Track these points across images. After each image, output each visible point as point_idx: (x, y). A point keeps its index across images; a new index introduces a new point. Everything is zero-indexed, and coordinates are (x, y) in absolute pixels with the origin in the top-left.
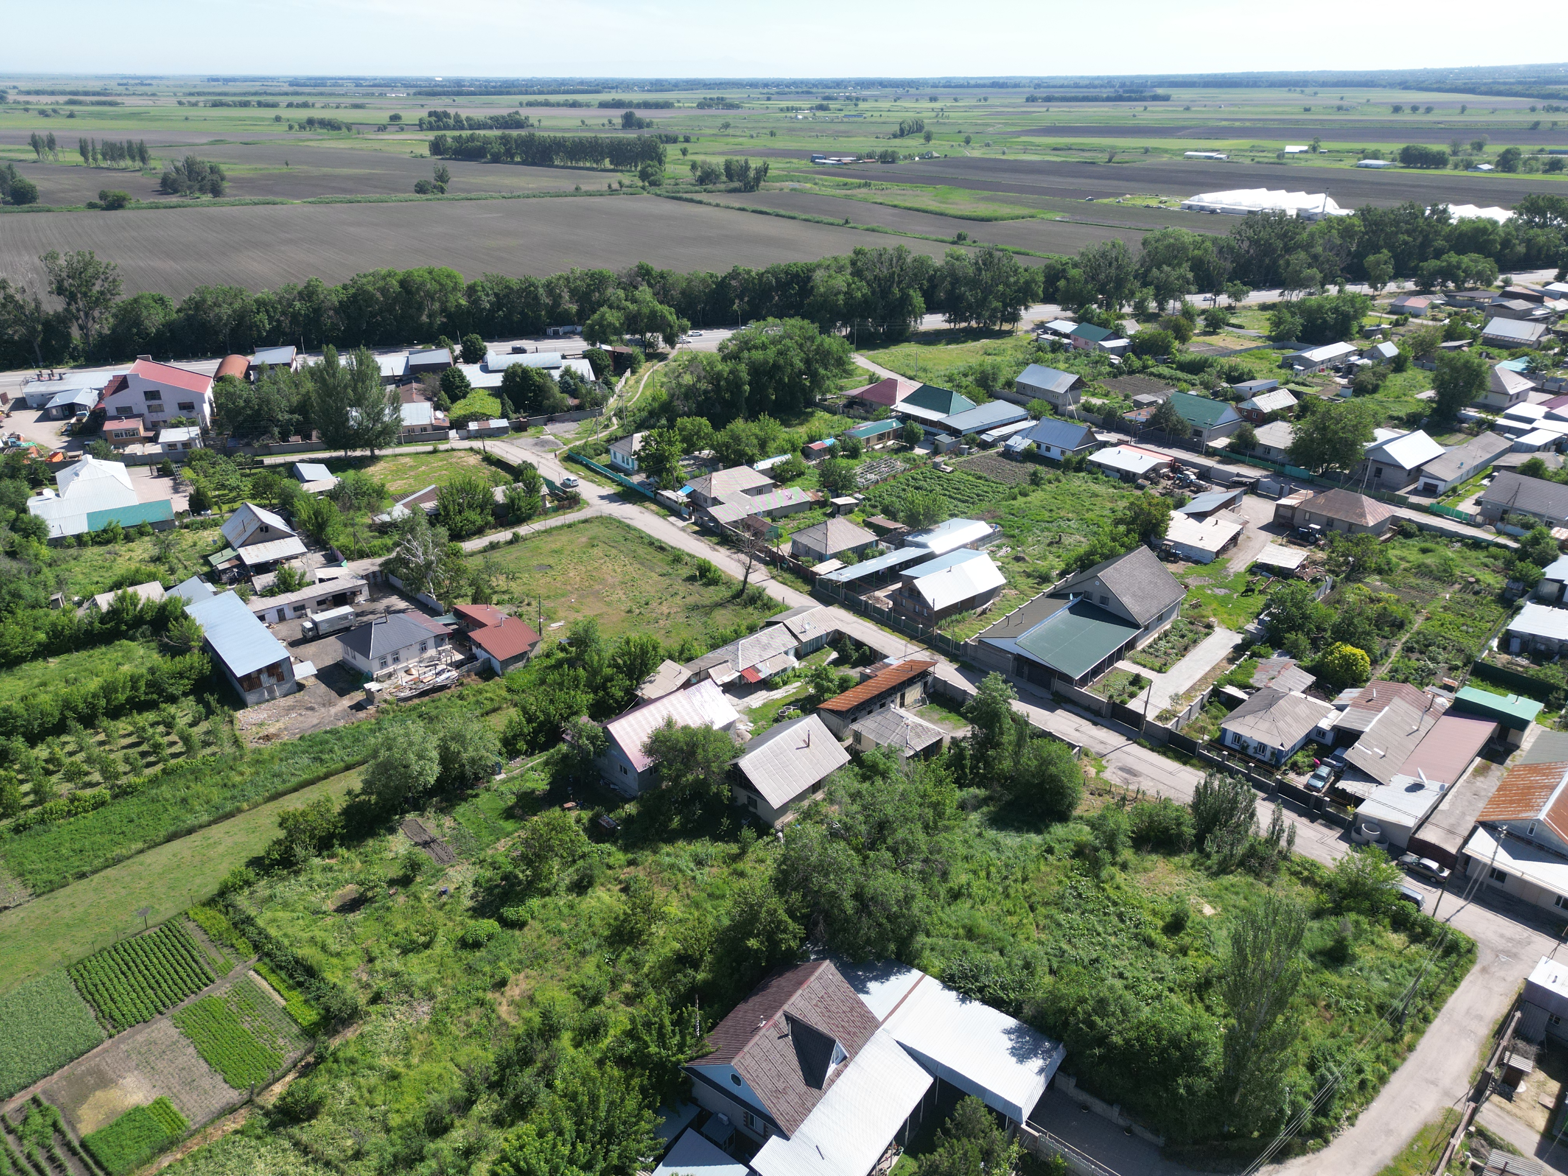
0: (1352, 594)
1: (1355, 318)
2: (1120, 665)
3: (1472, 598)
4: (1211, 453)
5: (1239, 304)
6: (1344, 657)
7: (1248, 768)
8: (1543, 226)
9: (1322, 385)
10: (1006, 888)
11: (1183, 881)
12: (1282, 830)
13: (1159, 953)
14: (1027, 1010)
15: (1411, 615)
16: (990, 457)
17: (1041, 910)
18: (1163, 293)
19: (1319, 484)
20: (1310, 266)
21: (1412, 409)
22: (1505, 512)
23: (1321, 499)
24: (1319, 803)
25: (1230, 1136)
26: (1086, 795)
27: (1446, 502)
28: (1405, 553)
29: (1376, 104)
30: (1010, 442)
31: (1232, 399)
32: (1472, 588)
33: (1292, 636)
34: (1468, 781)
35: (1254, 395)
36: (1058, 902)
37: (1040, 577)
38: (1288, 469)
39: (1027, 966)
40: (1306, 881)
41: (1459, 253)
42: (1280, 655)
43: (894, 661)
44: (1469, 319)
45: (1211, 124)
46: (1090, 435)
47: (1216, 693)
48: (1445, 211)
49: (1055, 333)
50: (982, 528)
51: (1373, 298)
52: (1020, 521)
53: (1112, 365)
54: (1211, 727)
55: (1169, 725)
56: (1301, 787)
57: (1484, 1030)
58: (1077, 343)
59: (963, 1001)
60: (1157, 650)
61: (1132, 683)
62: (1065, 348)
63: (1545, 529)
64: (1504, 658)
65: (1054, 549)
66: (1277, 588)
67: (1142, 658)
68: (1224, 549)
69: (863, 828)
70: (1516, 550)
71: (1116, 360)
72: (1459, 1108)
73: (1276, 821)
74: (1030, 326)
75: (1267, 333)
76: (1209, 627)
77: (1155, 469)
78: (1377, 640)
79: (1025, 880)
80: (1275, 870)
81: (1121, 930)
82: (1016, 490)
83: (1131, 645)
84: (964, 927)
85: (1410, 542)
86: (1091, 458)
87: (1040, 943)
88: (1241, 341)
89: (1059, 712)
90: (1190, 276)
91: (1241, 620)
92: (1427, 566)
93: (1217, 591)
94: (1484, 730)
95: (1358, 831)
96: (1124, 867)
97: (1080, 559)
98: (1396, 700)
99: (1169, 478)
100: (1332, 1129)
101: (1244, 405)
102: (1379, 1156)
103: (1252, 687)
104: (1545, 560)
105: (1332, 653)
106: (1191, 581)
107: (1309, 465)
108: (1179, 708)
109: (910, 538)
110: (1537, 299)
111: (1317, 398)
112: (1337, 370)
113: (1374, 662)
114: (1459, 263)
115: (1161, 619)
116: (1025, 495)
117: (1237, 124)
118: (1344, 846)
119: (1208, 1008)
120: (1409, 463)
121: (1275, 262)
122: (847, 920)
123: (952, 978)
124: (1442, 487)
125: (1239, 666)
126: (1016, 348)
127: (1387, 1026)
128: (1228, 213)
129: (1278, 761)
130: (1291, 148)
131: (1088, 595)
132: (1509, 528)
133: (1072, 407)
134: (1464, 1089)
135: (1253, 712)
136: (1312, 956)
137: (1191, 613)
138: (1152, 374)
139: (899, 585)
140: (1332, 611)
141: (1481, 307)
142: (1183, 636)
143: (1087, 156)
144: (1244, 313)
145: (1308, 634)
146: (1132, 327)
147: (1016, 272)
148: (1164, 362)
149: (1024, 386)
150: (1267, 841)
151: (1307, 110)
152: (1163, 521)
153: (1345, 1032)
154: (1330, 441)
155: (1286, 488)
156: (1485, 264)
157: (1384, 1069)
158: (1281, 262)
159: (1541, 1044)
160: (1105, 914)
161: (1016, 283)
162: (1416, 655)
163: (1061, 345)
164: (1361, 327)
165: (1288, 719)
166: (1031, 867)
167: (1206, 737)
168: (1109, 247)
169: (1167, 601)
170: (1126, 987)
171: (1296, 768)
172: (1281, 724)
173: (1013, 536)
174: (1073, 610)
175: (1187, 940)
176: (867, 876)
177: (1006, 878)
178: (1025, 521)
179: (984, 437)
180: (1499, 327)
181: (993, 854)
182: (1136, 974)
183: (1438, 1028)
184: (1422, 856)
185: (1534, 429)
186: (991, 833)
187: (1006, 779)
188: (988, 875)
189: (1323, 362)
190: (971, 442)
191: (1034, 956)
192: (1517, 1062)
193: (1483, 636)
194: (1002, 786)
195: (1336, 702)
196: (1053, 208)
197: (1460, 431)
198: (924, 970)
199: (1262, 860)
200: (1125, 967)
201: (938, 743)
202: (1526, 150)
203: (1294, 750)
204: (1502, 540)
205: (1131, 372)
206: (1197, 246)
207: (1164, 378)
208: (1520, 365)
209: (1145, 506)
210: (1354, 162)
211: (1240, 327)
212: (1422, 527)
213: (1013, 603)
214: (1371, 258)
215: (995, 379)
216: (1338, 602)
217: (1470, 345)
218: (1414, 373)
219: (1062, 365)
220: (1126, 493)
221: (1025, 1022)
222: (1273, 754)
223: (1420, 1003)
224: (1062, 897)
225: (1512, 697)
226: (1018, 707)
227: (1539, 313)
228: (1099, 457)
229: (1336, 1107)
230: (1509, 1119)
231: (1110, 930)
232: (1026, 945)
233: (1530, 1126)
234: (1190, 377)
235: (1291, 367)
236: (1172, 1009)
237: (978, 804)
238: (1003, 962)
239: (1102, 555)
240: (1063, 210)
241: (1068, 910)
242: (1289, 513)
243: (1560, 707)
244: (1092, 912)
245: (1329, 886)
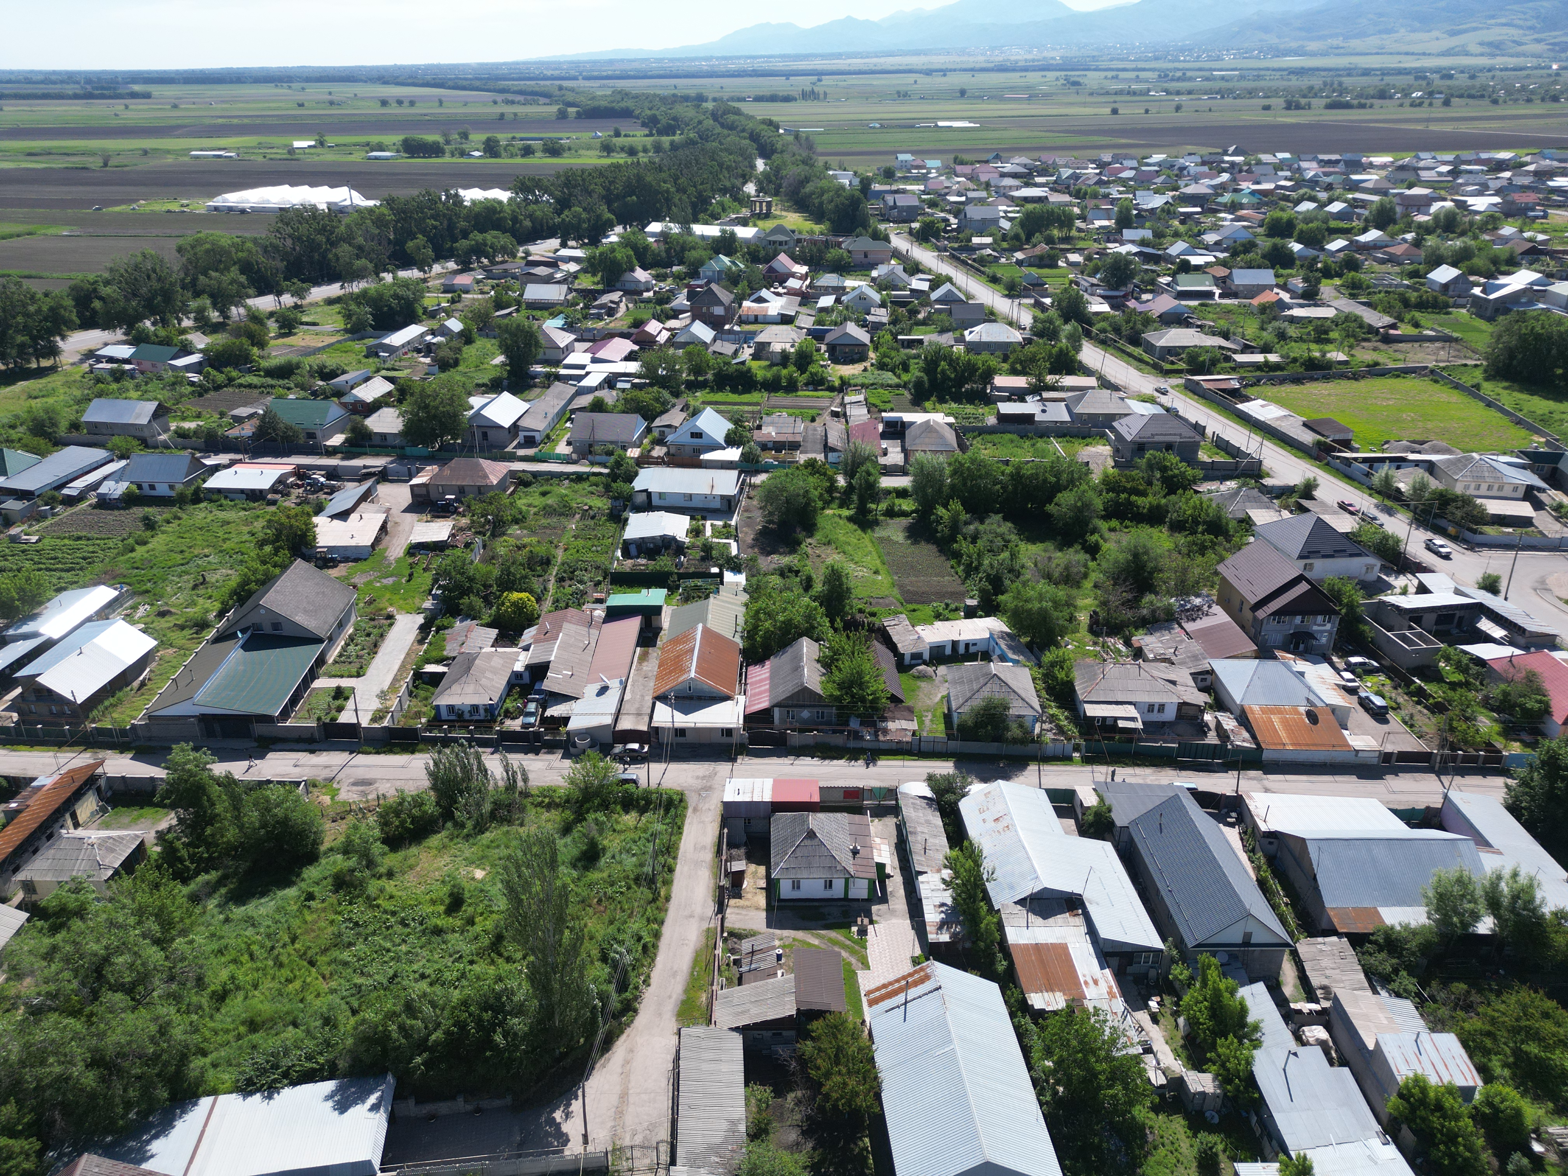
0: (502, 547)
1: (416, 300)
2: (317, 684)
3: (591, 523)
4: (332, 452)
5: (304, 302)
6: (514, 604)
7: (470, 732)
8: (536, 202)
9: (410, 367)
10: (276, 958)
11: (448, 860)
12: (514, 772)
13: (449, 937)
14: (342, 1064)
15: (553, 551)
16: (84, 513)
17: (322, 959)
18: (222, 301)
19: (441, 457)
20: (358, 257)
21: (493, 374)
22: (591, 446)
23: (447, 471)
24: (537, 736)
25: (564, 1055)
26: (328, 825)
27: (546, 448)
28: (530, 500)
29: (363, 99)
30: (102, 490)
31: (334, 395)
32: (588, 514)
33: (465, 600)
34: (637, 670)
35: (352, 388)
36: (338, 942)
37: (196, 625)
38: (409, 450)
39: (327, 1021)
40: (549, 807)
41: (481, 231)
42: (462, 621)
43: (45, 780)
44: (508, 288)
45: (207, 121)
46: (196, 464)
47: (419, 676)
48: (457, 195)
49: (111, 360)
50: (104, 594)
51: (425, 280)
52: (150, 573)
53: (192, 384)
54: (424, 709)
55: (385, 723)
56: (518, 729)
57: (708, 855)
58: (143, 367)
59: (270, 1097)
60: (349, 657)
61: (335, 698)
62: (131, 375)
63: (621, 452)
64: (629, 562)
65: (201, 591)
66: (437, 562)
67: (336, 669)
68: (377, 540)
69: (75, 985)
70: (608, 475)
71: (195, 378)
72: (712, 925)
73: (507, 768)
74: (76, 358)
75: (343, 327)
76: (390, 617)
77: (281, 481)
78: (534, 580)
79: (294, 940)
80: (522, 809)
81: (409, 934)
82: (131, 541)
83: (321, 661)
84: (243, 1023)
85: (530, 489)
86: (206, 485)
87: (333, 991)
88: (321, 338)
89: (270, 755)
90: (243, 279)
91: (417, 601)
92: (550, 506)
93: (385, 581)
94: (634, 625)
95: (574, 745)
96: (390, 875)
97: (234, 593)
98: (566, 625)
99: (299, 487)
100: (636, 998)
101: (346, 399)
102: (674, 996)
103: (447, 659)
104: (630, 477)
105: (503, 604)
106: (359, 580)
107: (426, 444)
108: (389, 703)
109: (11, 632)
110: (553, 264)
111: (410, 380)
112: (419, 351)
113: (539, 600)
114: (484, 240)
115: (341, 625)
116: (145, 543)
117: (235, 121)
118: (567, 763)
119: (509, 960)
120: (506, 422)
121: (324, 256)
122: (93, 1096)
123: (250, 1082)
124: (538, 437)
125: (430, 644)
126: (68, 384)
127: (646, 891)
128: (258, 213)
129: (492, 715)
130: (297, 144)
131: (257, 627)
132: (598, 458)
133: (163, 437)
134: (711, 908)
135: (455, 681)
136: (574, 866)
137: (368, 610)
138: (241, 386)
139: (19, 690)
140: (491, 567)
141: (514, 277)
142: (368, 635)
143: (77, 161)
144: (313, 310)
145: (478, 594)
146: (200, 341)
147: (33, 297)
148: (250, 371)
149: (96, 425)
150: (507, 789)
151: (301, 105)
152: (308, 530)
153: (619, 915)
154: (435, 417)
155: (413, 469)
156: (505, 240)
157: (656, 926)
158: (330, 256)
159: (746, 844)
160: (388, 928)
161: (39, 311)
162: (568, 583)
163: (123, 372)
164: (425, 309)
165: (488, 674)
166: (296, 923)
167: (423, 720)
168: (140, 259)
169: (342, 606)
170: (431, 984)
171: (508, 714)
172: (484, 681)
173: (147, 592)
174: (246, 647)
175: (470, 910)
176: (101, 1035)
177: (273, 948)
178: (155, 571)
179: (65, 491)
180: (534, 292)
181: (250, 932)
182: (436, 967)
183: (681, 869)
184: (625, 743)
185: (588, 373)
186: (238, 912)
187: (235, 849)
188: (252, 957)
189: (403, 346)
190: (52, 501)
191: (331, 1008)
192: (737, 866)
193: (608, 551)
194: (234, 858)
195: (521, 644)
196: (54, 222)
197: (535, 386)
198: (214, 1092)
199: (509, 807)
200: (424, 966)
201: (141, 849)
202: (503, 138)
203: (503, 700)
204: (596, 469)
205: (218, 388)
206: (239, 248)
207: (256, 387)
208: (559, 322)
209: (284, 519)
210: (363, 154)
211: (314, 324)
212: (536, 475)
213: (174, 662)
214: (410, 244)
215: (54, 424)
216: (493, 558)
217: (517, 311)
218: (483, 344)
219: (134, 394)
220: (259, 512)
221: (344, 1076)
222: (486, 710)
223: (661, 859)
224: (340, 935)
225: (644, 591)
226: (219, 769)
227: (558, 276)
228: (213, 482)
229: (633, 980)
230: (744, 912)
231: (398, 941)
232: (318, 1002)
233: (757, 909)
234: (281, 382)
235: (377, 355)
236: (478, 978)
237: (212, 889)
238: (300, 1033)
239: (257, 582)
240: (67, 222)
241: (350, 944)
242: (423, 491)
243: (678, 588)
244: (374, 933)
245: (567, 801)
